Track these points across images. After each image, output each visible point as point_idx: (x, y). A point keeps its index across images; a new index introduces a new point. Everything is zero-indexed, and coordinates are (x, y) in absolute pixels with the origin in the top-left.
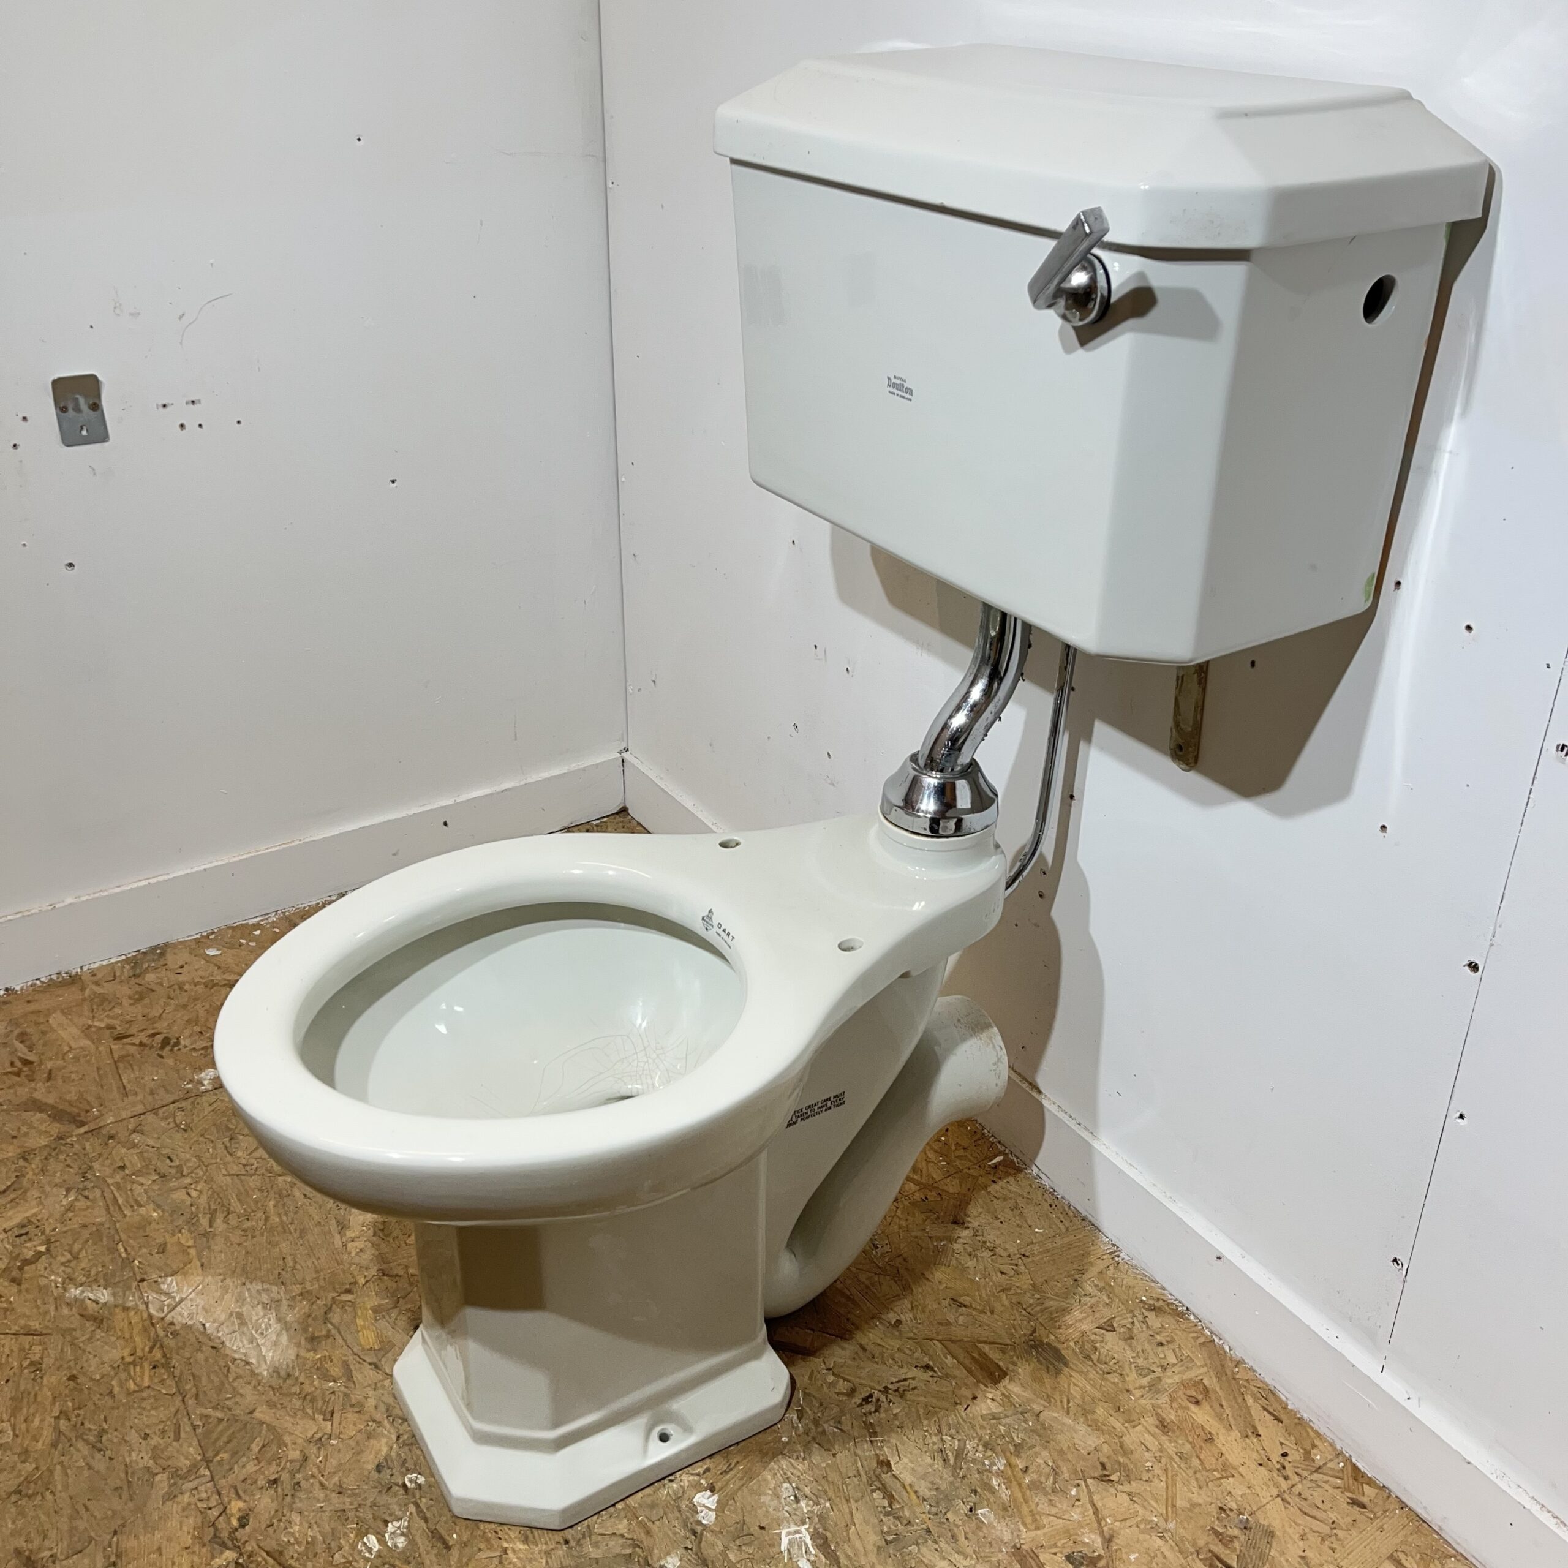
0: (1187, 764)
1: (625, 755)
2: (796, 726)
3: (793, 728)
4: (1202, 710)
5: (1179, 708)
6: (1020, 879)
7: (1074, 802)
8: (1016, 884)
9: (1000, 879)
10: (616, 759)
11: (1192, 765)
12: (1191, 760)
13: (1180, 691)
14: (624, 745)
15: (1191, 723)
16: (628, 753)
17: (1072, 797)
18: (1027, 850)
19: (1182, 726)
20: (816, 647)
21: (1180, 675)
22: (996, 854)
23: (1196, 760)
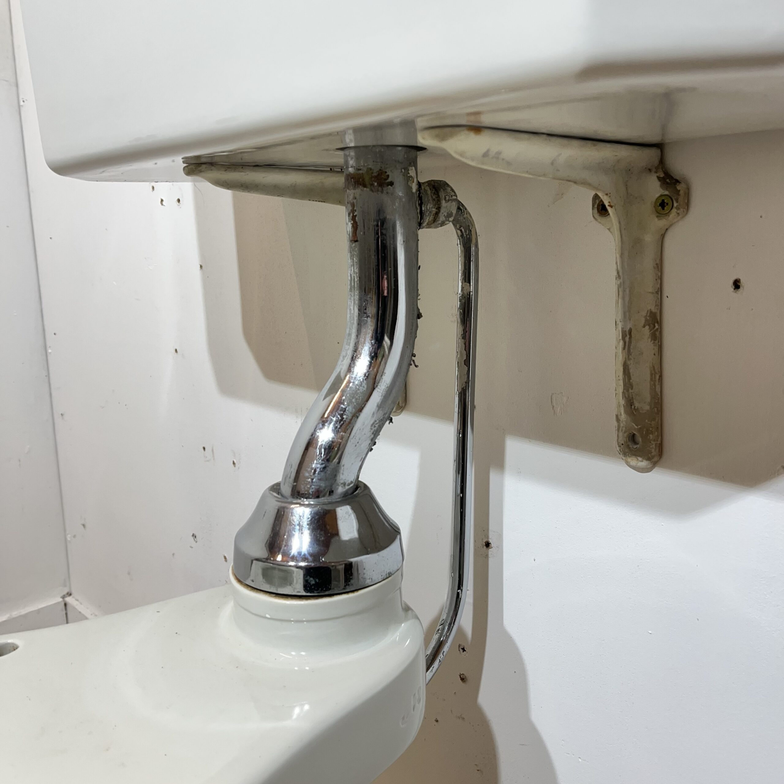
0: (649, 459)
1: (68, 599)
2: (194, 536)
3: (192, 538)
4: (661, 376)
5: (630, 378)
6: (441, 656)
7: (491, 551)
8: (436, 664)
9: (417, 655)
10: (59, 603)
11: (656, 459)
12: (654, 452)
13: (629, 353)
14: (66, 591)
15: (648, 399)
16: (71, 597)
17: (488, 545)
18: (444, 617)
19: (637, 405)
20: (204, 448)
21: (627, 329)
22: (406, 619)
23: (661, 453)
